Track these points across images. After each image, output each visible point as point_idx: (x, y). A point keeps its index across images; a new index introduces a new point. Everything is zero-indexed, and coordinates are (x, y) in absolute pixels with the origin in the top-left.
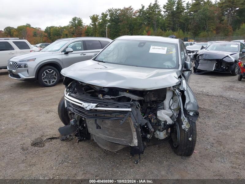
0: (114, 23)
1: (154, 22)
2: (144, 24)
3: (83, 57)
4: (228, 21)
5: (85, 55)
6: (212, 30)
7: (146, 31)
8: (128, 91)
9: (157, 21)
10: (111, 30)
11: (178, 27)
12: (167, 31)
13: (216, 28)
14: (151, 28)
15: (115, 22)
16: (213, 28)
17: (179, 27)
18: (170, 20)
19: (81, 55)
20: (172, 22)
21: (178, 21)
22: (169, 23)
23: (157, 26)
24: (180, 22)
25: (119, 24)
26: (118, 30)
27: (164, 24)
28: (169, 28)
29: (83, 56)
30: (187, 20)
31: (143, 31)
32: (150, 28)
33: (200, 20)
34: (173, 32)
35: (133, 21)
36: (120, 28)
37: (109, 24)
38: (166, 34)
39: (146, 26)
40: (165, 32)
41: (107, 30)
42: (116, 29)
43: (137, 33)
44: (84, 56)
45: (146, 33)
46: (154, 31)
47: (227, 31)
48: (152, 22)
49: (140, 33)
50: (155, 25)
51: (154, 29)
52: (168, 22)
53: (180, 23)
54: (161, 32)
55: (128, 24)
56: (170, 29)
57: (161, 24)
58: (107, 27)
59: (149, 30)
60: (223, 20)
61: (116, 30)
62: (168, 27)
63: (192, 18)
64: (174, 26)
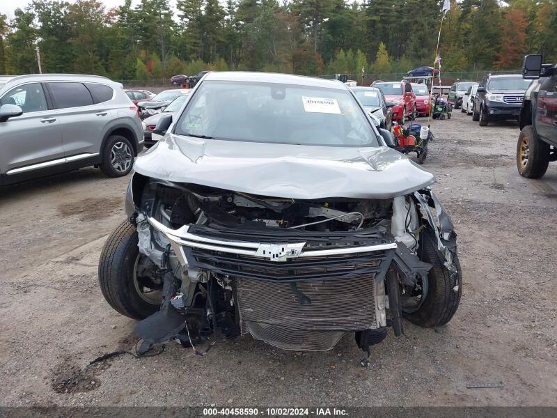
0: (54, 38)
1: (159, 41)
2: (136, 43)
3: (50, 127)
4: (313, 43)
5: (54, 123)
6: (286, 61)
7: (142, 61)
8: (327, 204)
9: (166, 36)
10: (47, 57)
11: (215, 52)
12: (193, 61)
13: (293, 57)
14: (154, 54)
15: (58, 37)
16: (286, 57)
17: (217, 52)
18: (195, 37)
19: (43, 122)
20: (200, 41)
21: (214, 39)
22: (195, 43)
23: (167, 49)
24: (218, 42)
25: (70, 41)
26: (68, 56)
27: (183, 45)
28: (194, 55)
29: (47, 124)
30: (231, 37)
31: (135, 61)
32: (152, 53)
33: (259, 39)
34: (205, 64)
35: (107, 36)
36: (73, 52)
37: (40, 39)
38: (189, 68)
39: (140, 47)
40: (188, 64)
41: (38, 55)
42: (63, 54)
43: (121, 64)
44: (52, 126)
45: (143, 64)
46: (161, 60)
47: (314, 64)
48: (155, 39)
49: (127, 64)
50: (163, 47)
51: (161, 57)
52: (192, 41)
53: (218, 44)
54: (179, 64)
55: (93, 42)
56: (198, 57)
57: (174, 45)
58: (37, 49)
59: (149, 59)
60: (302, 42)
61: (64, 57)
62: (193, 51)
63: (241, 35)
64: (206, 52)
